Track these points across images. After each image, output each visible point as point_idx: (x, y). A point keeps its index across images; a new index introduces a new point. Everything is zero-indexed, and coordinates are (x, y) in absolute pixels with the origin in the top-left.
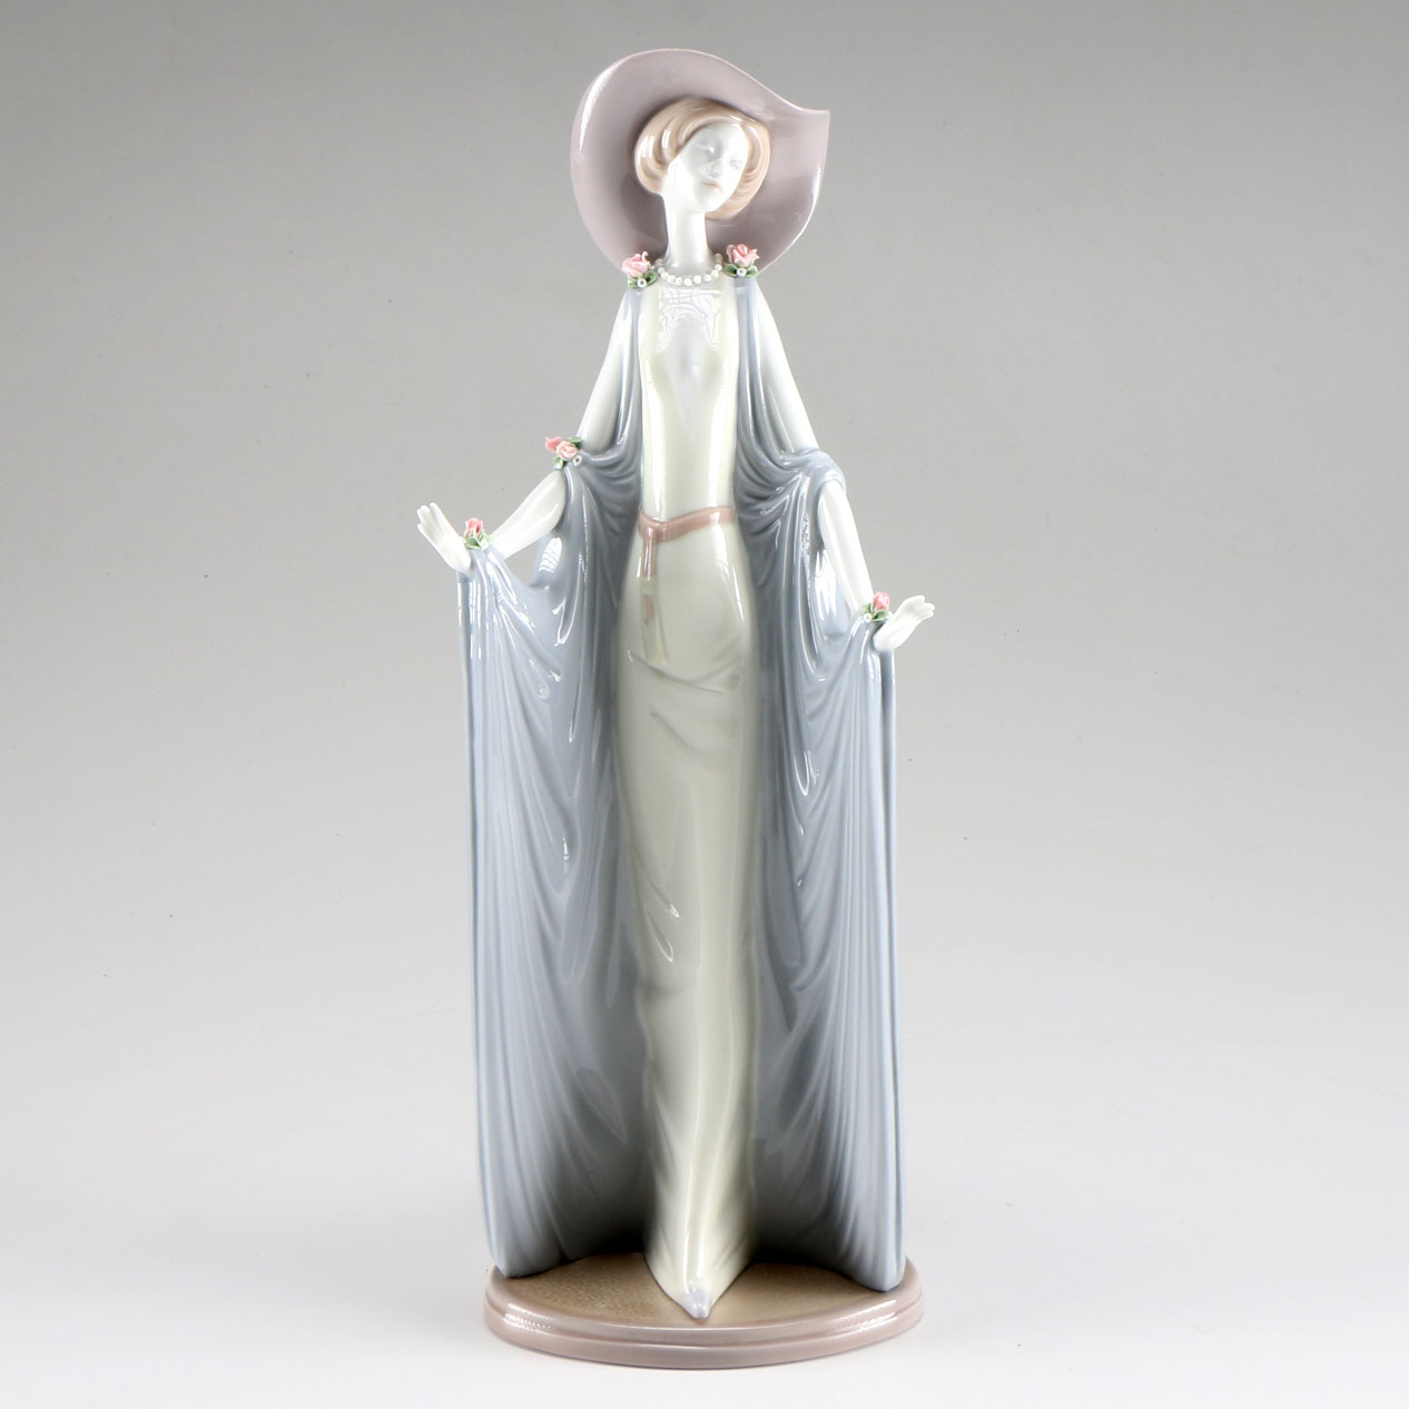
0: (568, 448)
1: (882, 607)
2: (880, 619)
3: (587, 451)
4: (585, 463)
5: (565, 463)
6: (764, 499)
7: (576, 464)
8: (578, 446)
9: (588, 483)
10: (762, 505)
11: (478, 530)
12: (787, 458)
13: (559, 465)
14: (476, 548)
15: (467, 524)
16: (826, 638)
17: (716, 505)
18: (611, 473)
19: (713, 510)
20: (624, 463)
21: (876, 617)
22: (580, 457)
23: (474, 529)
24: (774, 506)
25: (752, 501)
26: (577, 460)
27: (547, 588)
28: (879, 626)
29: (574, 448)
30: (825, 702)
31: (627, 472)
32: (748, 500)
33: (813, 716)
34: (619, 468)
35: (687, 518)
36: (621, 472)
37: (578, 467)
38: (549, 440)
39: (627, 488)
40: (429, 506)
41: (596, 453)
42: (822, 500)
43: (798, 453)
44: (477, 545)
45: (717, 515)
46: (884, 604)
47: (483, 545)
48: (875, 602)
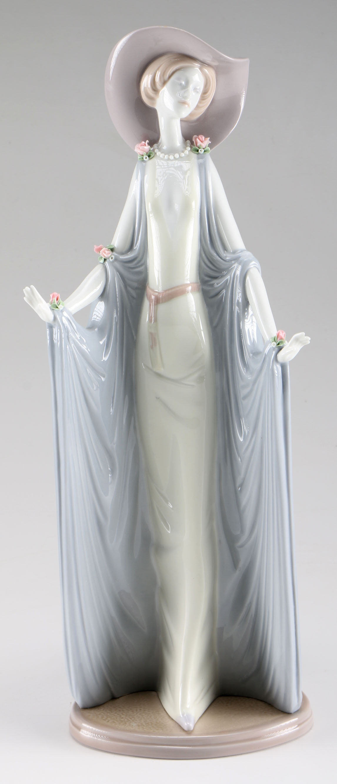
0: (107, 252)
1: (281, 338)
2: (281, 345)
3: (117, 253)
4: (116, 259)
5: (105, 260)
6: (216, 278)
7: (111, 260)
8: (112, 250)
9: (118, 271)
10: (215, 282)
11: (57, 299)
12: (228, 255)
13: (102, 261)
14: (57, 309)
15: (51, 296)
16: (251, 355)
17: (189, 282)
18: (131, 265)
19: (188, 285)
20: (138, 259)
21: (278, 344)
22: (113, 257)
23: (55, 299)
24: (222, 281)
25: (209, 279)
26: (112, 258)
27: (96, 329)
28: (280, 349)
29: (110, 252)
30: (251, 391)
31: (138, 265)
32: (207, 279)
33: (245, 398)
34: (135, 262)
35: (173, 290)
36: (136, 264)
37: (113, 262)
38: (96, 247)
39: (139, 273)
40: (30, 287)
41: (122, 254)
42: (248, 278)
43: (234, 252)
44: (57, 307)
45: (190, 288)
46: (283, 337)
47: (61, 307)
48: (278, 336)
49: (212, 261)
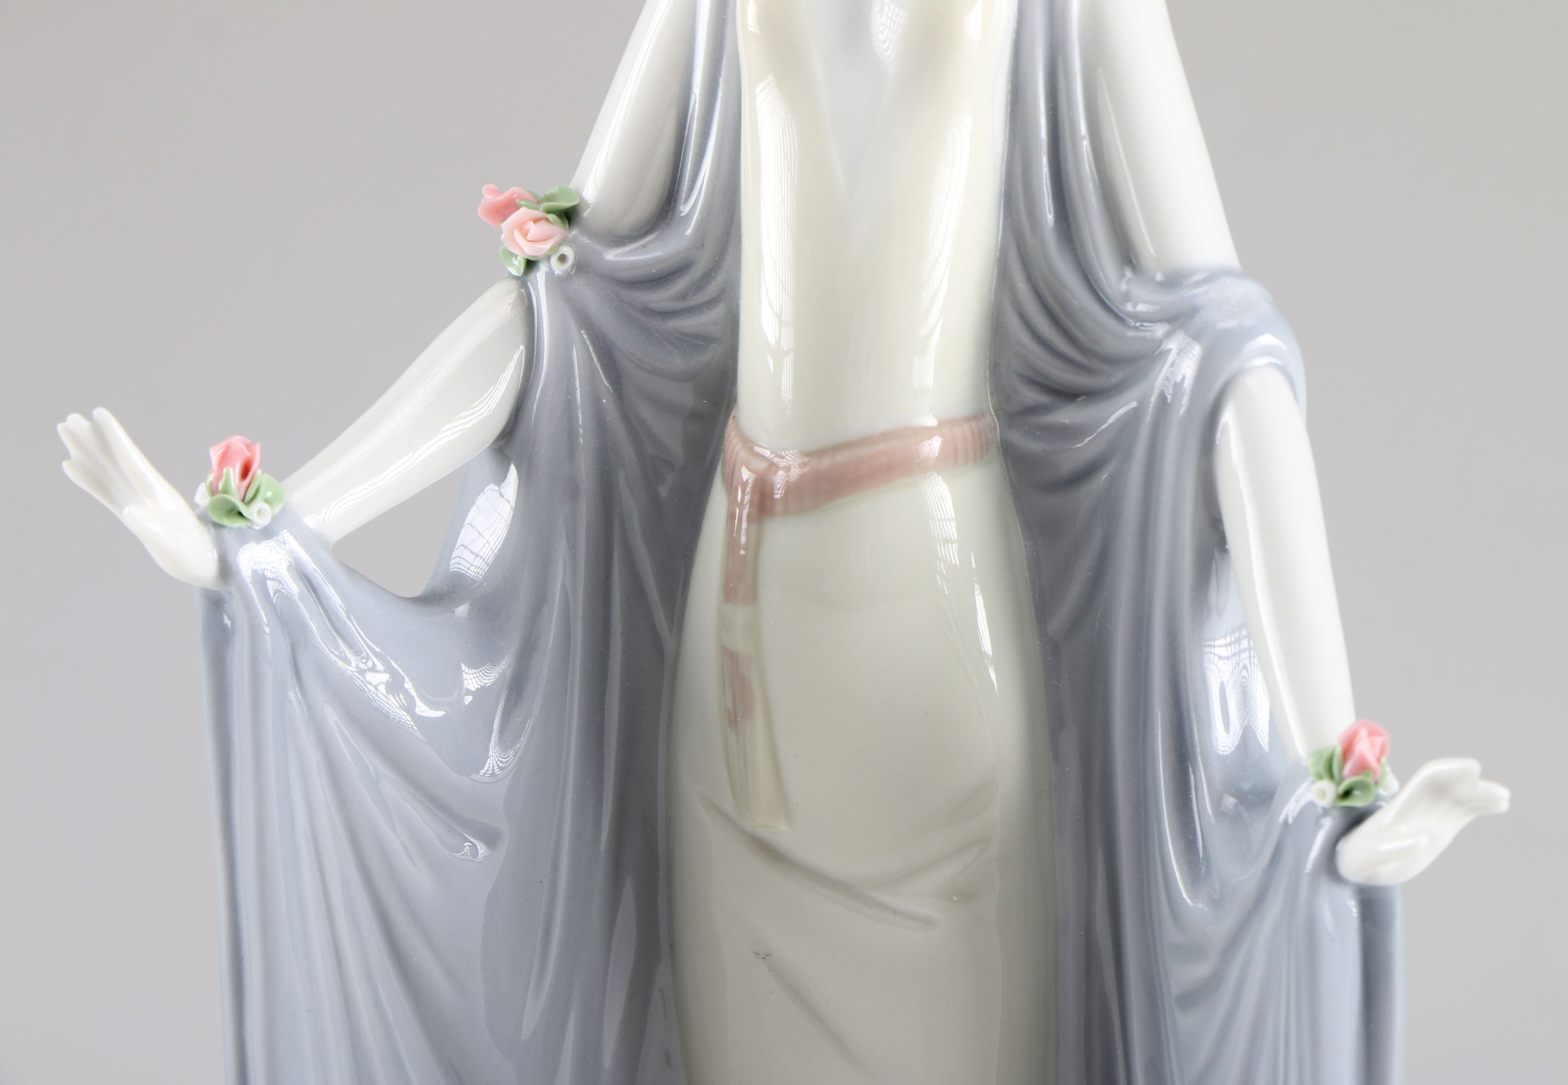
0: (534, 230)
1: (1363, 767)
2: (1358, 802)
3: (594, 235)
4: (582, 267)
5: (530, 265)
6: (1069, 395)
7: (558, 269)
8: (568, 216)
9: (585, 321)
10: (1067, 415)
11: (246, 472)
12: (1139, 291)
13: (516, 267)
14: (238, 523)
15: (215, 454)
18: (659, 298)
19: (927, 432)
20: (696, 273)
21: (1347, 794)
22: (568, 251)
23: (233, 473)
25: (1044, 399)
26: (563, 258)
27: (462, 610)
28: (1355, 819)
29: (555, 229)
30: (1216, 979)
31: (692, 302)
32: (1031, 396)
33: (1189, 999)
34: (681, 284)
36: (683, 296)
37: (567, 278)
38: (489, 198)
39: (697, 341)
40: (88, 416)
41: (618, 240)
42: (1228, 417)
43: (1174, 281)
44: (240, 514)
45: (934, 446)
46: (1372, 760)
47: (259, 514)
48: (1347, 751)
49: (1058, 311)
